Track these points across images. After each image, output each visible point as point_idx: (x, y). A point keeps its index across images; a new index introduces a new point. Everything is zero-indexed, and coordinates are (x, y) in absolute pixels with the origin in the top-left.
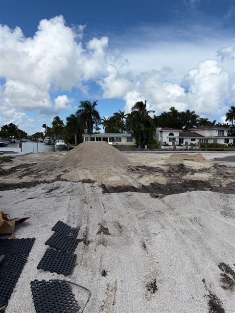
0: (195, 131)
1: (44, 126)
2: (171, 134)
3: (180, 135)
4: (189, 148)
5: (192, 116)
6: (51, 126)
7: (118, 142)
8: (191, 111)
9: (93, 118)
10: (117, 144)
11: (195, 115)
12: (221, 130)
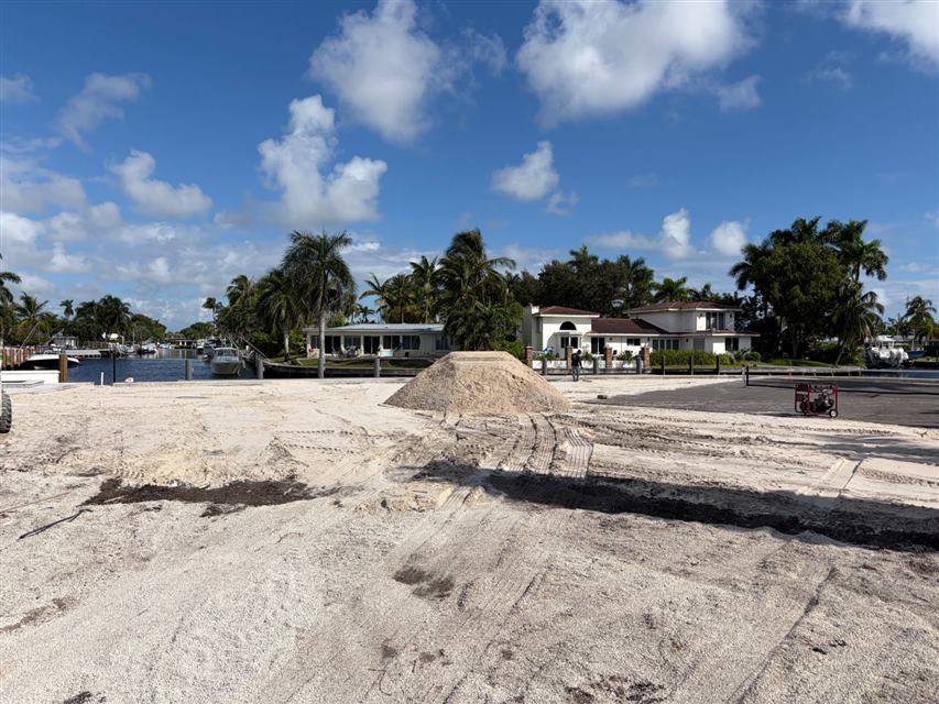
0: (640, 317)
1: (210, 304)
2: (568, 326)
3: (594, 329)
4: (614, 366)
5: (637, 272)
6: (226, 303)
7: (411, 351)
8: (632, 260)
9: (330, 278)
10: (407, 355)
11: (644, 271)
12: (714, 314)
